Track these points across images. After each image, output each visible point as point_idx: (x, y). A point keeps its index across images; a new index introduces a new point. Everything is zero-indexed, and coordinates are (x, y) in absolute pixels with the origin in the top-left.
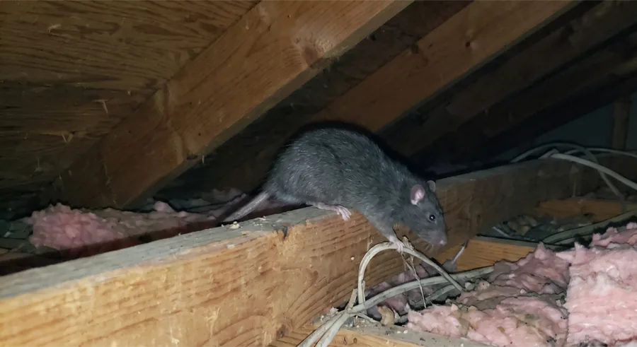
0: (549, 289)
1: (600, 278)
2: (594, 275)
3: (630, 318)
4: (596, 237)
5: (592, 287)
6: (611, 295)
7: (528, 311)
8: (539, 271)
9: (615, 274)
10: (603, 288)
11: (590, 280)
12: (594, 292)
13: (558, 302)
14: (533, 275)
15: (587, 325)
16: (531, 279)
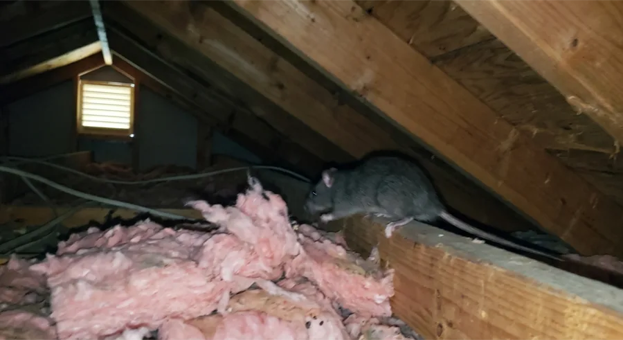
0: (30, 299)
1: (81, 285)
2: (74, 282)
3: (113, 315)
4: (62, 244)
5: (75, 294)
6: (93, 298)
7: (15, 326)
8: (15, 282)
9: (92, 278)
10: (85, 293)
11: (71, 288)
12: (77, 298)
13: (44, 311)
14: (10, 287)
15: (76, 329)
16: (9, 292)
